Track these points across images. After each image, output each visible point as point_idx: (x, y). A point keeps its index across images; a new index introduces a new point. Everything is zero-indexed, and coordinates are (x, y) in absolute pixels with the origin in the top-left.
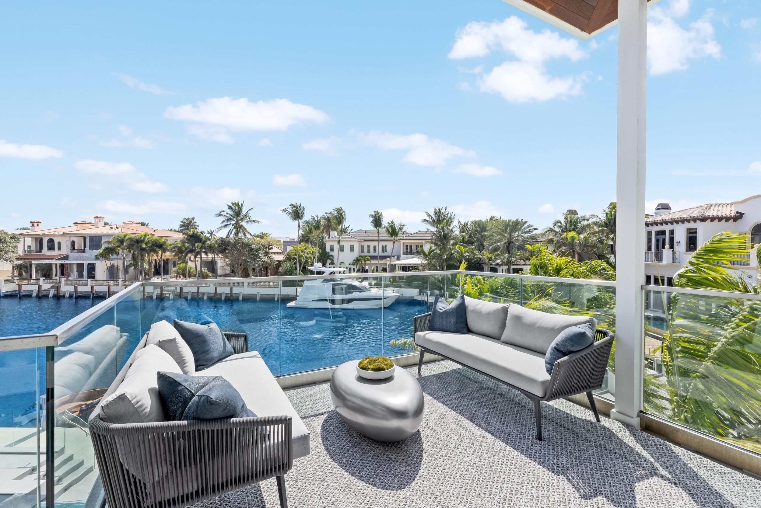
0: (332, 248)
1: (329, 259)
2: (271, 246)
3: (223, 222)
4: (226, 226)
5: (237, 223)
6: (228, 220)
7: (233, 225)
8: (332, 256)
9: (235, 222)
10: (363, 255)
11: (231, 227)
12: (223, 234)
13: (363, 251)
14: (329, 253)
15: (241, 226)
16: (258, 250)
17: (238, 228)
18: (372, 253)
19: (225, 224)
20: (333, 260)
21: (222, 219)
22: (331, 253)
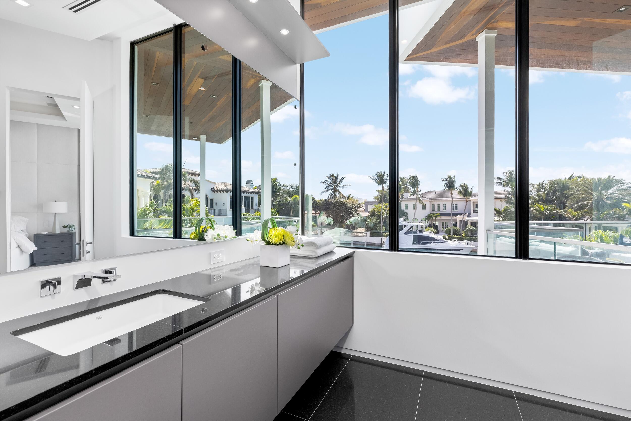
0: (406, 206)
1: (405, 215)
2: (359, 205)
3: (326, 188)
4: (328, 190)
5: (335, 188)
6: (328, 187)
7: (332, 190)
8: (407, 213)
9: (333, 188)
10: (434, 212)
11: (331, 192)
12: (325, 196)
13: (433, 209)
14: (404, 210)
15: (338, 191)
16: (351, 208)
17: (335, 191)
18: (442, 211)
19: (327, 189)
20: (407, 217)
21: (325, 185)
22: (406, 211)
